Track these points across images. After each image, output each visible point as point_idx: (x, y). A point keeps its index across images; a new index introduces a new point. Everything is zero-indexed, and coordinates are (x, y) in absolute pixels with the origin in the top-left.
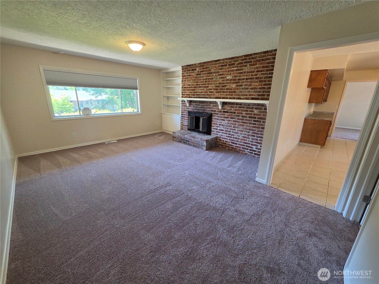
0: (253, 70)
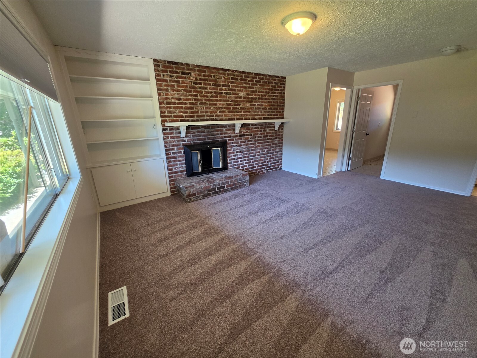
0: (262, 90)
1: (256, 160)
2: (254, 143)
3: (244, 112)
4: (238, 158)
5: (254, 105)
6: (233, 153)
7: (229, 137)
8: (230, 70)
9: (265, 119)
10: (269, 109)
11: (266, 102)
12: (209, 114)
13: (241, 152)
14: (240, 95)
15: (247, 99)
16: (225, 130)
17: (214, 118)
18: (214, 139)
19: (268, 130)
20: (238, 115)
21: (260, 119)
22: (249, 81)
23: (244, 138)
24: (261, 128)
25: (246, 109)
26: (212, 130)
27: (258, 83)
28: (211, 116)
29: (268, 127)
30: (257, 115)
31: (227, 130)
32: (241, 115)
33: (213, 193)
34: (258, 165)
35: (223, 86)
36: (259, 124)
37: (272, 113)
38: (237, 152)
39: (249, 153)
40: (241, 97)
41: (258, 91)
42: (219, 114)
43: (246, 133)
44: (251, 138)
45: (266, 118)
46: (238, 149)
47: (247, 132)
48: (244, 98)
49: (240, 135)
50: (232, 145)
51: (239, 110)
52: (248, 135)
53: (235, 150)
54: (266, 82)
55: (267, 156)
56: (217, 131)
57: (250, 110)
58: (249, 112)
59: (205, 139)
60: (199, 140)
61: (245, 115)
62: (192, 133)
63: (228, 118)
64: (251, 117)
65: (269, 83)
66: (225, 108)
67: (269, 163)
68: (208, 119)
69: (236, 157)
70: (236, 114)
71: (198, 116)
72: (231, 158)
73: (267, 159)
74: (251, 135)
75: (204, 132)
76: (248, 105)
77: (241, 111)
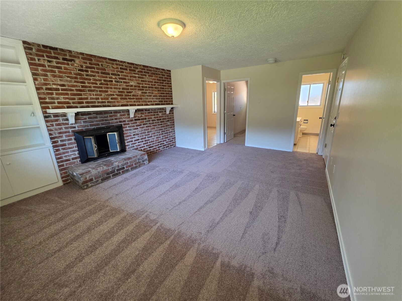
0: (151, 80)
1: (153, 140)
2: (149, 126)
3: (136, 99)
4: (135, 141)
5: (146, 93)
6: (130, 136)
7: (125, 121)
8: (118, 61)
9: (156, 104)
10: (159, 96)
11: (156, 91)
12: (100, 100)
13: (137, 134)
14: (131, 84)
15: (137, 87)
16: (119, 115)
17: (107, 104)
18: (109, 124)
19: (160, 114)
20: (131, 102)
21: (153, 105)
22: (138, 72)
23: (139, 122)
24: (154, 112)
25: (138, 96)
26: (106, 115)
27: (147, 74)
28: (102, 102)
29: (160, 112)
30: (149, 102)
31: (121, 115)
32: (134, 102)
33: (113, 176)
34: (155, 145)
35: (112, 74)
36: (152, 109)
37: (163, 99)
38: (134, 135)
39: (146, 135)
40: (132, 86)
41: (148, 81)
42: (111, 100)
43: (140, 117)
44: (145, 122)
45: (158, 104)
46: (134, 132)
47: (142, 116)
48: (135, 86)
49: (135, 119)
50: (128, 128)
51: (132, 97)
52: (142, 119)
53: (131, 133)
54: (154, 74)
55: (162, 136)
56: (110, 116)
57: (142, 97)
58: (141, 99)
59: (98, 125)
60: (91, 125)
61: (138, 101)
62: (83, 120)
63: (121, 104)
64: (144, 103)
65: (156, 74)
66: (117, 95)
67: (165, 142)
68: (100, 105)
69: (133, 140)
70: (129, 101)
71: (87, 103)
72: (128, 141)
73: (163, 139)
74: (146, 119)
75: (96, 118)
76: (140, 92)
77: (133, 98)
